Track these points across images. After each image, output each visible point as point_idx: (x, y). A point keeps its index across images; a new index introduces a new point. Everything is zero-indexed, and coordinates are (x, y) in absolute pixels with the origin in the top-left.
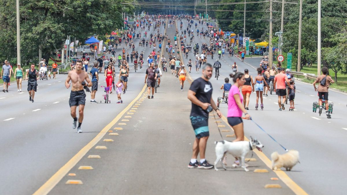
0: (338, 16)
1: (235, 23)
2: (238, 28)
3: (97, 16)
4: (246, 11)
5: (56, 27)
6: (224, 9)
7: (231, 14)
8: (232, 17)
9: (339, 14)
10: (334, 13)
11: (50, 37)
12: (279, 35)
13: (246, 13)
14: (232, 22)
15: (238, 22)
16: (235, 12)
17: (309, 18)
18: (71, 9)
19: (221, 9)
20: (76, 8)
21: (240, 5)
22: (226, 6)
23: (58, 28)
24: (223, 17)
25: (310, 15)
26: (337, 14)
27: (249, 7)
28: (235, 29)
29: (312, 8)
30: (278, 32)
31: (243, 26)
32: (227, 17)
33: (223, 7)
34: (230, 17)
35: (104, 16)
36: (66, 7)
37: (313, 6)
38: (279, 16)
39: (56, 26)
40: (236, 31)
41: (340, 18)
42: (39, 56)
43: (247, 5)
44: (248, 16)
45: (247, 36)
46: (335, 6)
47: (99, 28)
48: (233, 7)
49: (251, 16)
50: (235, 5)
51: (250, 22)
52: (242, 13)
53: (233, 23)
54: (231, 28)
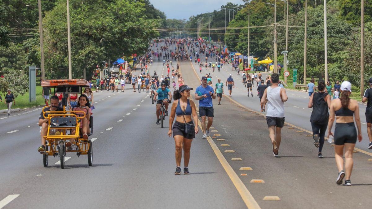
0: (336, 37)
1: (240, 45)
2: (244, 49)
3: (133, 40)
4: (250, 33)
5: (99, 51)
6: (231, 33)
7: (237, 37)
8: (238, 40)
9: (336, 35)
10: (332, 34)
11: (93, 58)
12: (284, 54)
13: (251, 36)
14: (238, 43)
15: (243, 44)
16: (241, 35)
17: (311, 39)
18: (110, 35)
19: (229, 33)
20: (115, 34)
21: (244, 29)
22: (232, 31)
23: (100, 51)
24: (231, 40)
25: (312, 36)
26: (334, 35)
27: (253, 30)
28: (241, 50)
29: (313, 30)
30: (284, 52)
31: (248, 47)
32: (234, 40)
33: (230, 31)
34: (236, 40)
35: (138, 40)
36: (106, 34)
37: (314, 29)
38: (281, 38)
39: (99, 49)
40: (242, 52)
41: (338, 39)
42: (83, 75)
43: (251, 29)
44: (252, 38)
45: (250, 55)
46: (333, 29)
47: (134, 50)
48: (239, 31)
49: (254, 38)
50: (240, 29)
51: (254, 43)
52: (247, 36)
53: (239, 45)
54: (238, 49)
